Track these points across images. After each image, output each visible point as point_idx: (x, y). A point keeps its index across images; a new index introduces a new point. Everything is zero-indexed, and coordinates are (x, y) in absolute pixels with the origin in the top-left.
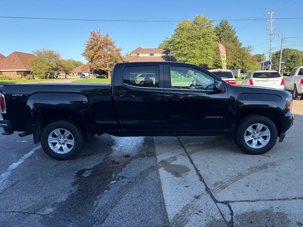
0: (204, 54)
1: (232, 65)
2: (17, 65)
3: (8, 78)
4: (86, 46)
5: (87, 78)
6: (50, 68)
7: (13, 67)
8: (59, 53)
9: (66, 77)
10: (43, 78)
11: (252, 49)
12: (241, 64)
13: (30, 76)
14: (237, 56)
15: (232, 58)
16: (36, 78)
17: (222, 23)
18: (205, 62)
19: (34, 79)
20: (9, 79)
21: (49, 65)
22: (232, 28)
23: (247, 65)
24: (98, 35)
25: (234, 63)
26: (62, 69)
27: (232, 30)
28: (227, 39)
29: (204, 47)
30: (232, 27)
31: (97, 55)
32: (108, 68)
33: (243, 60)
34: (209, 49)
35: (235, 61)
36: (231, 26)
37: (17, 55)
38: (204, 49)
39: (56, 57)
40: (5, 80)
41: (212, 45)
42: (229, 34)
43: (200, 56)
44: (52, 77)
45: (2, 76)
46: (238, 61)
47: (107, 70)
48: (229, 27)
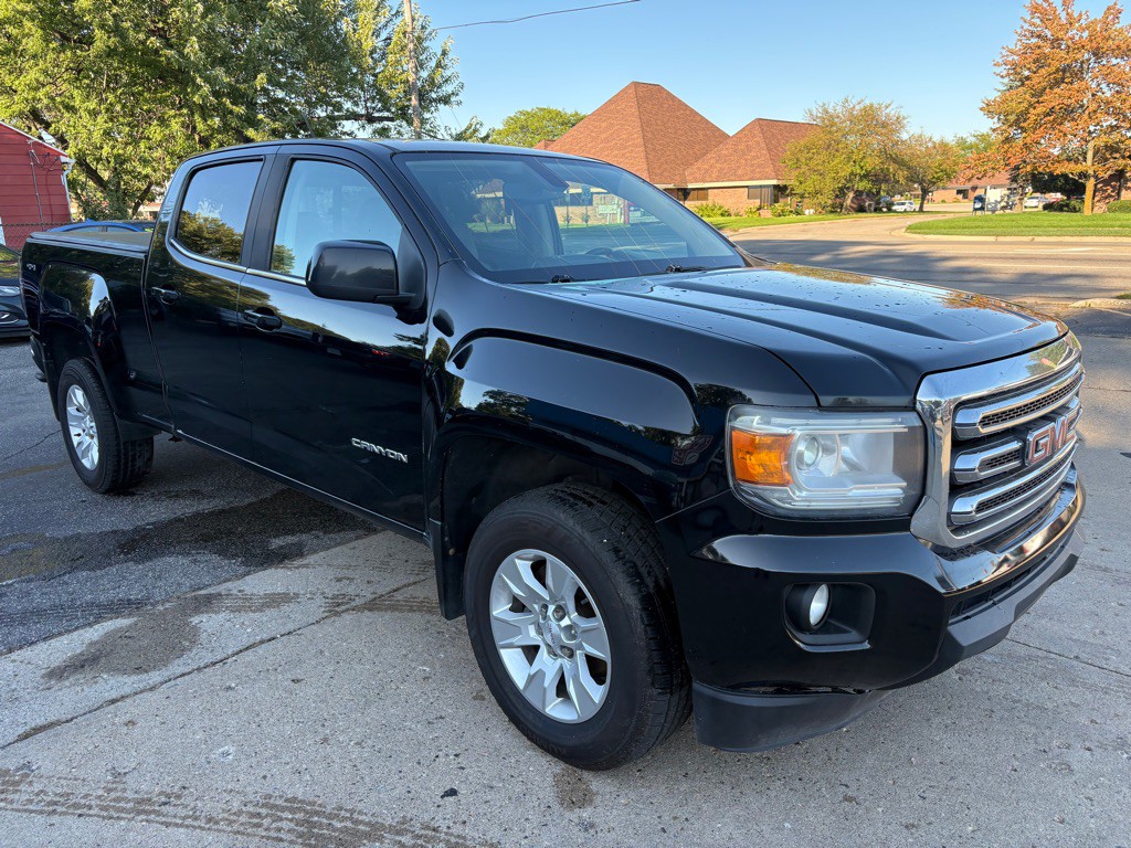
2: (752, 165)
3: (719, 212)
4: (1002, 70)
5: (994, 211)
6: (852, 173)
7: (740, 172)
8: (903, 113)
9: (921, 207)
10: (832, 212)
13: (786, 205)
16: (807, 212)
19: (798, 213)
20: (722, 215)
21: (854, 162)
24: (1063, 15)
26: (901, 175)
31: (1040, 109)
32: (1088, 165)
37: (762, 130)
39: (888, 127)
40: (709, 216)
44: (870, 205)
45: (704, 203)
47: (1084, 175)
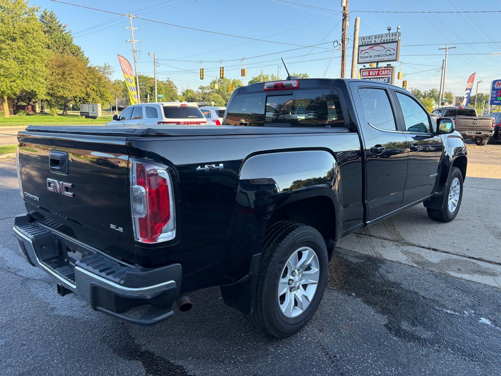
0: (29, 72)
1: (83, 95)
11: (111, 70)
12: (99, 96)
14: (90, 80)
15: (82, 82)
17: (46, 17)
18: (32, 88)
22: (65, 29)
23: (108, 97)
25: (87, 93)
27: (65, 32)
28: (61, 48)
29: (27, 58)
30: (64, 27)
33: (101, 88)
34: (37, 64)
35: (88, 89)
36: (63, 25)
38: (27, 61)
41: (42, 55)
42: (65, 39)
43: (21, 76)
46: (93, 90)
48: (60, 26)
